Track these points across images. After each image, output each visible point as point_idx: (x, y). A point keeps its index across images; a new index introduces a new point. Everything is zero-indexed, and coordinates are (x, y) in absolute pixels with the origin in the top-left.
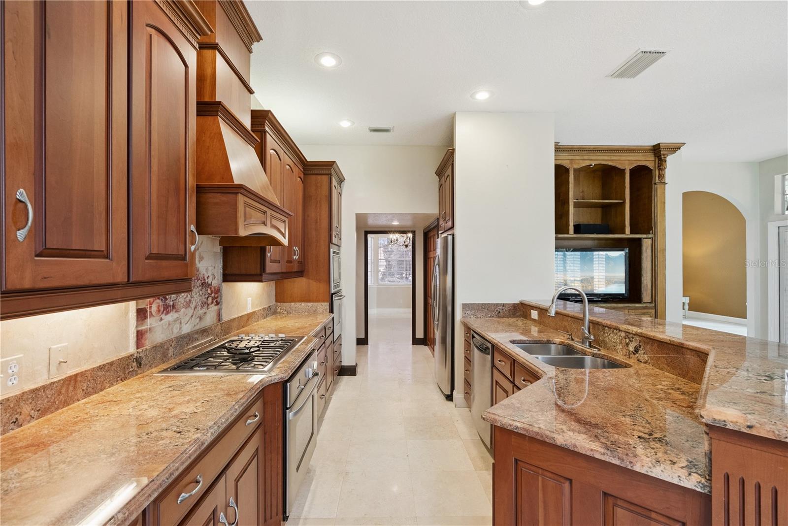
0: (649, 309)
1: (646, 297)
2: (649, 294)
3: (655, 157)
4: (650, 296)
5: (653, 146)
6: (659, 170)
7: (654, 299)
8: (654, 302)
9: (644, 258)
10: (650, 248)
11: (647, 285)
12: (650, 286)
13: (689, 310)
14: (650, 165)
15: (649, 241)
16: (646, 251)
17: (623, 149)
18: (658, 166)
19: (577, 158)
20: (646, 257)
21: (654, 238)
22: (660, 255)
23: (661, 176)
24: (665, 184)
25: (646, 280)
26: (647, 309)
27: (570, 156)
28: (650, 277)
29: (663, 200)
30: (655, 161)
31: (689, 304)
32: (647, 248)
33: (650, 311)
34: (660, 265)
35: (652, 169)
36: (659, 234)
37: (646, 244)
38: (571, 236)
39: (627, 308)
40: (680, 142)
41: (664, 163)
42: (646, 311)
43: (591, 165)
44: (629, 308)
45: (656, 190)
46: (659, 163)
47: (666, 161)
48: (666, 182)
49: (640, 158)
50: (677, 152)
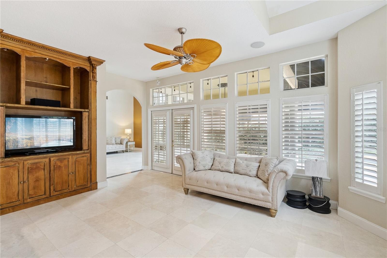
0: (86, 154)
1: (85, 147)
2: (87, 144)
3: (90, 64)
4: (87, 146)
5: (88, 57)
6: (93, 72)
7: (89, 148)
8: (89, 149)
9: (84, 123)
10: (87, 117)
11: (85, 140)
12: (87, 140)
13: (135, 147)
14: (88, 69)
15: (87, 114)
16: (85, 119)
17: (67, 53)
18: (92, 71)
19: (28, 49)
20: (85, 123)
21: (89, 112)
22: (93, 122)
23: (94, 77)
24: (96, 81)
25: (85, 136)
26: (85, 154)
27: (21, 46)
28: (87, 135)
29: (95, 90)
30: (90, 67)
31: (135, 145)
32: (85, 118)
33: (87, 154)
34: (93, 128)
35: (89, 72)
36: (93, 110)
37: (85, 115)
38: (23, 106)
39: (71, 154)
40: (102, 59)
41: (94, 69)
42: (84, 155)
43: (46, 59)
44: (72, 154)
45: (91, 84)
46: (92, 69)
47: (96, 68)
48: (97, 81)
49: (80, 63)
50: (101, 65)
